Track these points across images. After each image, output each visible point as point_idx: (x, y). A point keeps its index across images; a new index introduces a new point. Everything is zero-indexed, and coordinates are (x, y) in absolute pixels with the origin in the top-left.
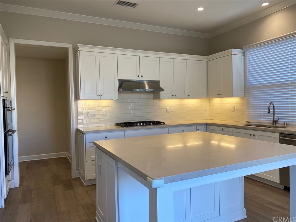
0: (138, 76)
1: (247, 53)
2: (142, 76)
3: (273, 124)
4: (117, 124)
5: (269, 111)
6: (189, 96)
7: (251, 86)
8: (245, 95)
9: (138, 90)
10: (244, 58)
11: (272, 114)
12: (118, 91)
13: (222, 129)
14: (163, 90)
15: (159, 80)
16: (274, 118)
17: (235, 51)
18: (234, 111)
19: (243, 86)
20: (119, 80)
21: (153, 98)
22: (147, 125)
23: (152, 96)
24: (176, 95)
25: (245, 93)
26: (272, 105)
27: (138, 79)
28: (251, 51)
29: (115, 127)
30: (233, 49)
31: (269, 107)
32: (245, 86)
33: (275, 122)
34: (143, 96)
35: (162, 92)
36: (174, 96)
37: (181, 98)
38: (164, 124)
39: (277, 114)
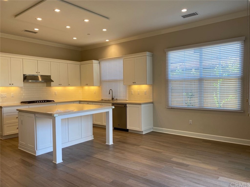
0: (37, 72)
1: (101, 63)
2: (39, 73)
3: (112, 100)
4: (22, 102)
5: (109, 94)
6: (69, 85)
7: (103, 80)
8: (100, 85)
9: (30, 81)
10: (100, 65)
11: (111, 95)
12: (23, 81)
13: (88, 103)
14: (53, 81)
15: (50, 75)
16: (112, 97)
17: (94, 61)
18: (95, 94)
19: (99, 80)
20: (24, 75)
21: (46, 86)
22: (41, 102)
23: (45, 84)
24: (61, 84)
25: (100, 84)
26: (111, 91)
27: (36, 74)
28: (103, 62)
29: (20, 104)
30: (93, 60)
31: (110, 91)
32: (100, 80)
33: (113, 99)
34: (39, 85)
35: (52, 83)
36: (60, 85)
37: (65, 86)
38: (54, 101)
39: (114, 95)
